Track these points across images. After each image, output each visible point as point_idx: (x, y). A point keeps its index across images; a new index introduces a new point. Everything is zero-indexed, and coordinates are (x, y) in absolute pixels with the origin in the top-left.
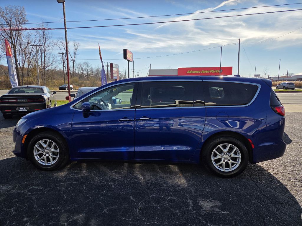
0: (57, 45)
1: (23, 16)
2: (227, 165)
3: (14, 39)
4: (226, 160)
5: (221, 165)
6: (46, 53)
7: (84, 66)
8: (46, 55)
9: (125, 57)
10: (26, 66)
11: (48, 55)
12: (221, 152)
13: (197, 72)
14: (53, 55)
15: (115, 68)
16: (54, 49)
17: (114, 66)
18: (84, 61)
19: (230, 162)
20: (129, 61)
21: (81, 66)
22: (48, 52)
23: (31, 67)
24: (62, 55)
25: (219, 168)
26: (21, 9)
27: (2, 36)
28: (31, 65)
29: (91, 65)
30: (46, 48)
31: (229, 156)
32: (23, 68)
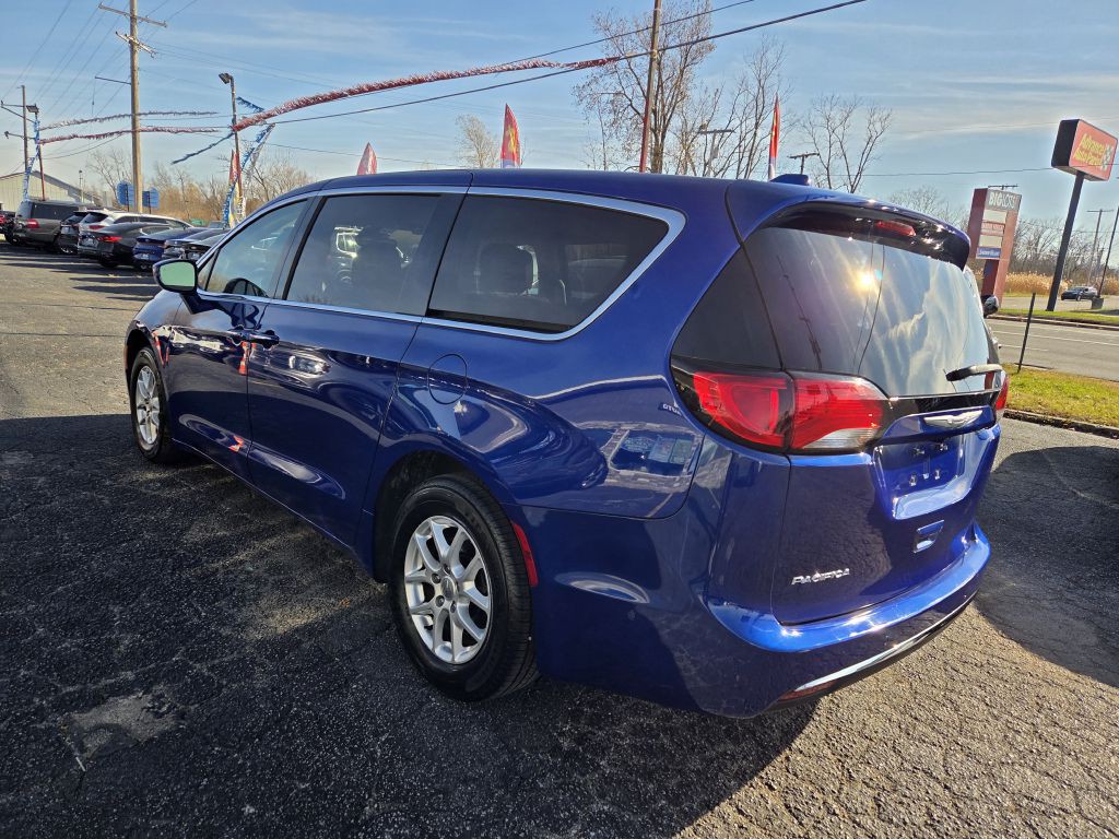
9: (1061, 158)
15: (995, 208)
17: (992, 199)
20: (1081, 176)
24: (799, 160)
29: (942, 202)
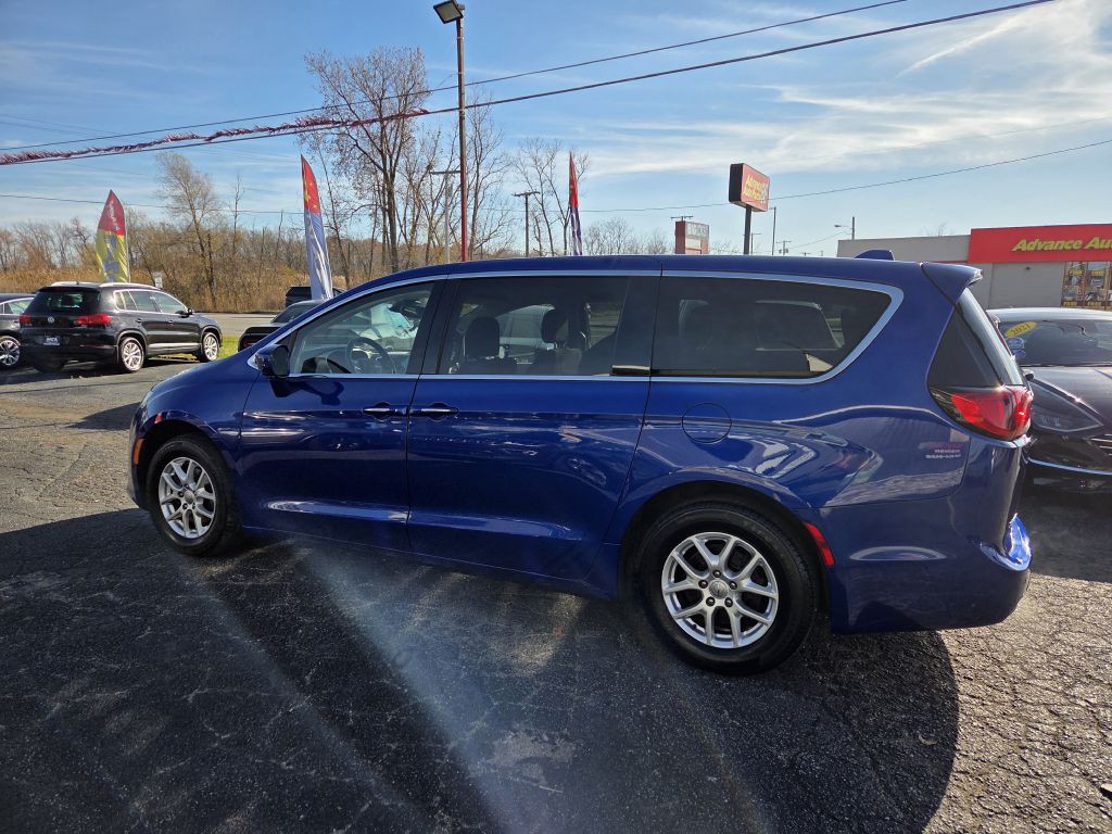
0: (520, 165)
1: (419, 80)
2: (721, 621)
3: (391, 157)
4: (720, 603)
5: (699, 619)
6: (480, 195)
7: (608, 234)
8: (479, 201)
9: (735, 195)
10: (422, 238)
11: (485, 205)
12: (699, 565)
13: (1064, 245)
14: (504, 202)
15: (693, 237)
16: (504, 179)
17: (689, 230)
18: (608, 218)
19: (735, 611)
20: (749, 209)
21: (597, 236)
22: (488, 191)
23: (436, 243)
24: (523, 198)
25: (694, 628)
26: (413, 58)
27: (356, 149)
28: (435, 240)
29: (631, 231)
30: (480, 179)
31: (730, 585)
32: (410, 246)
